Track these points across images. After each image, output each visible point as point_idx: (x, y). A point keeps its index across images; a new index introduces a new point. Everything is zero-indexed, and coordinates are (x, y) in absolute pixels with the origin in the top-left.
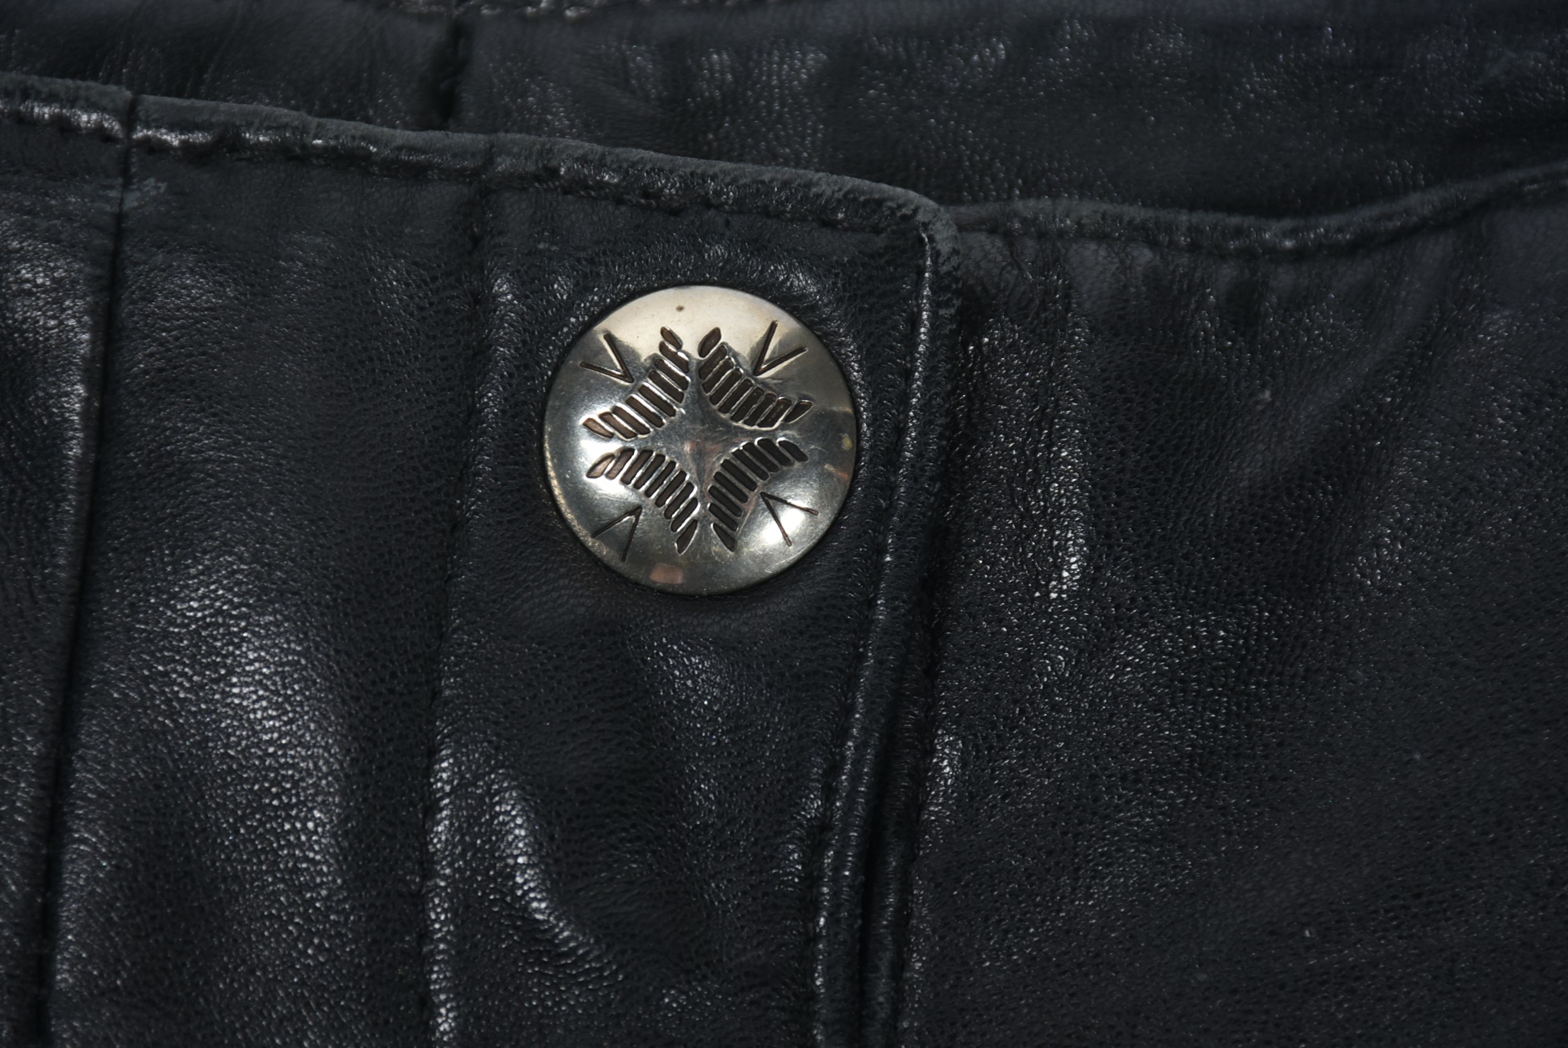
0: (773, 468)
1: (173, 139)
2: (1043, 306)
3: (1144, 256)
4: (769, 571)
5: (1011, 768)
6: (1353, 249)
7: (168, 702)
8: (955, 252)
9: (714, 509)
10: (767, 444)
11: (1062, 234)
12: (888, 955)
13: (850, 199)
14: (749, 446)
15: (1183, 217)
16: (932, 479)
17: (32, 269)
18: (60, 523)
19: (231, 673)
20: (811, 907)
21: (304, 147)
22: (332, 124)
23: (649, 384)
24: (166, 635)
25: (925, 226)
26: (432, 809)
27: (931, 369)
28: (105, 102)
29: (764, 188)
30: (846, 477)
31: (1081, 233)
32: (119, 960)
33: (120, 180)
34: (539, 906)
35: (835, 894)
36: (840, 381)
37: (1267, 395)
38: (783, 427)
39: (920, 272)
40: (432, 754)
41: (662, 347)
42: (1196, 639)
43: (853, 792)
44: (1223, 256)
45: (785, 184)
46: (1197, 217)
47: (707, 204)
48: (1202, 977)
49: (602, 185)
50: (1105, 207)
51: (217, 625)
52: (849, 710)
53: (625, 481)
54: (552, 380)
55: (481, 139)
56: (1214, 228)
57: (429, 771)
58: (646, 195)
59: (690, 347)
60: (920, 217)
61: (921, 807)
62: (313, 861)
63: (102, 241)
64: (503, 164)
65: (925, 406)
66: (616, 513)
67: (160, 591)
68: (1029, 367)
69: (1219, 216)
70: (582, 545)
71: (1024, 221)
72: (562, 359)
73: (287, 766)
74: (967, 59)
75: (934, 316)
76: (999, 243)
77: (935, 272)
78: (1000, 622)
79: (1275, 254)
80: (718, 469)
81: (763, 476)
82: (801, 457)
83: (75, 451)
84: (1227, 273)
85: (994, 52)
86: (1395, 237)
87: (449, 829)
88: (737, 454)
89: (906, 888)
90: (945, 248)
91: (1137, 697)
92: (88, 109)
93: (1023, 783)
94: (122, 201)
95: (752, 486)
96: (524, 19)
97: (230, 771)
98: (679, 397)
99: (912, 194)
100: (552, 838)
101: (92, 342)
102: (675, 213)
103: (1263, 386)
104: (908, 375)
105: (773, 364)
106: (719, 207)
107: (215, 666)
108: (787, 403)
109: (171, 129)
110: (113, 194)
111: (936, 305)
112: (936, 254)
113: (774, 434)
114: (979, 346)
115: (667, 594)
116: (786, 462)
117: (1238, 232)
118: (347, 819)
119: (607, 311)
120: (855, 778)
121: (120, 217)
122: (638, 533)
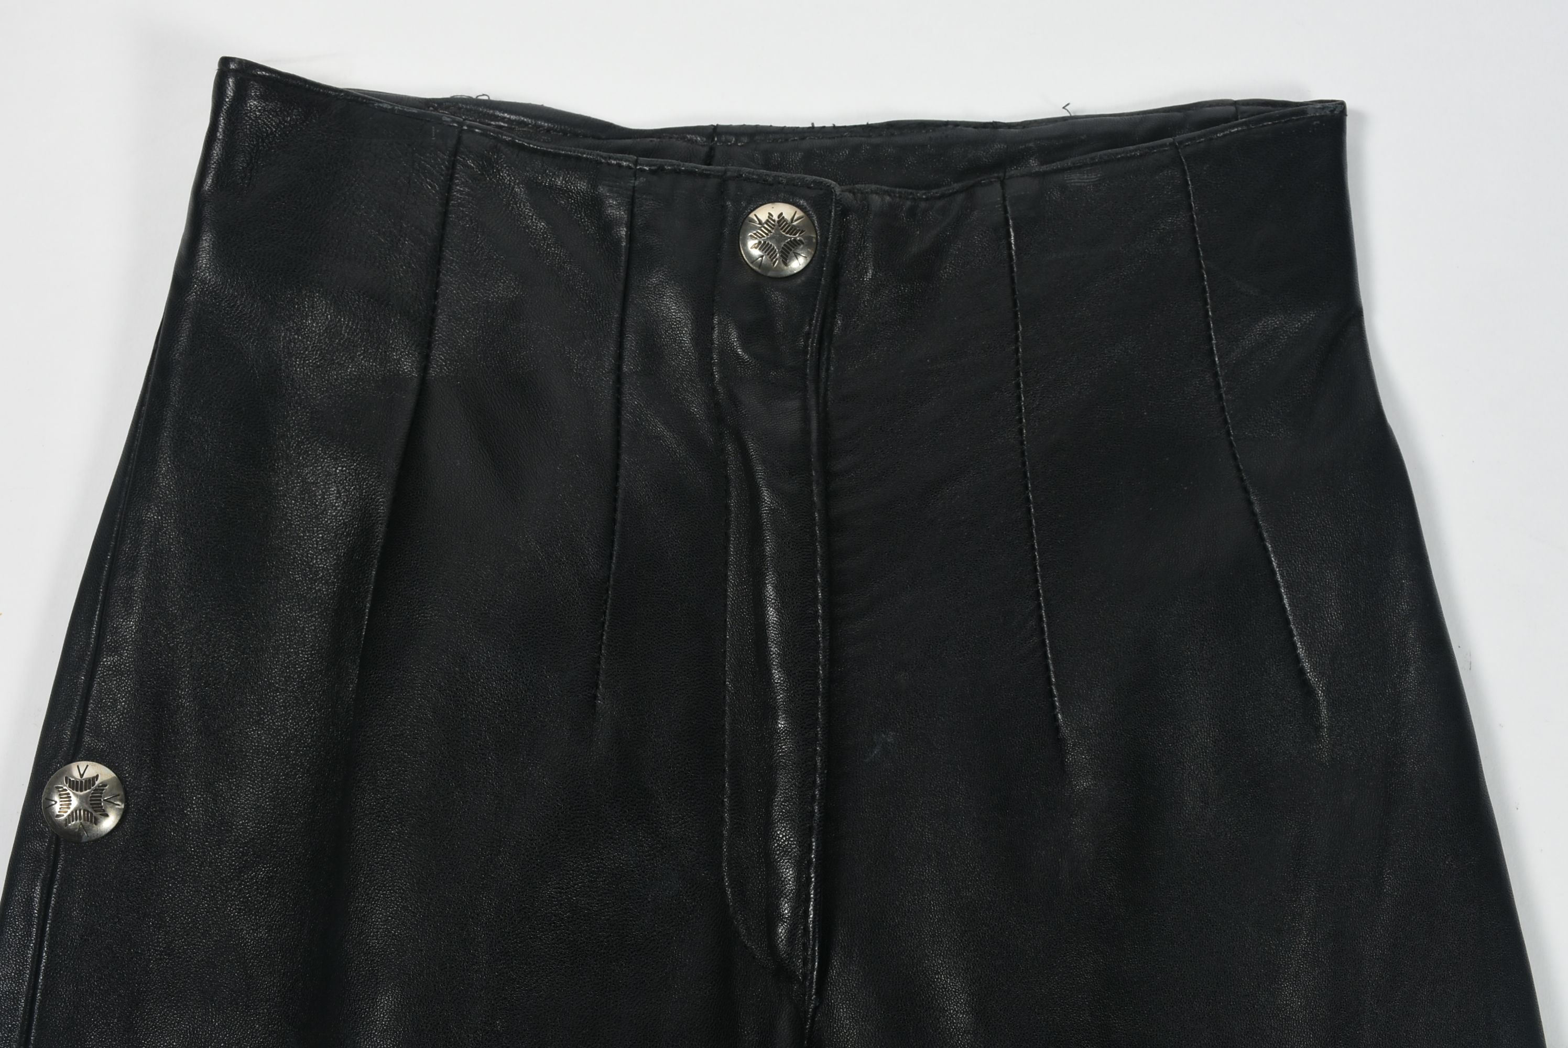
0: (796, 246)
1: (647, 168)
2: (862, 210)
3: (888, 198)
4: (795, 272)
5: (855, 321)
6: (940, 198)
7: (649, 303)
8: (840, 194)
9: (781, 256)
10: (795, 240)
11: (867, 193)
12: (825, 366)
13: (814, 182)
14: (790, 241)
15: (898, 190)
16: (835, 250)
17: (612, 200)
18: (621, 262)
19: (664, 295)
20: (806, 353)
21: (680, 170)
22: (687, 164)
23: (765, 226)
24: (647, 287)
25: (833, 188)
26: (713, 328)
27: (835, 223)
28: (630, 159)
29: (794, 179)
30: (813, 252)
31: (872, 192)
32: (638, 365)
33: (634, 178)
34: (740, 351)
35: (812, 350)
36: (812, 226)
37: (918, 232)
38: (799, 236)
39: (832, 200)
40: (713, 315)
41: (769, 217)
42: (901, 290)
43: (816, 325)
44: (908, 199)
45: (798, 178)
46: (901, 190)
47: (779, 183)
48: (902, 371)
49: (753, 179)
50: (878, 186)
51: (660, 284)
52: (815, 305)
53: (760, 249)
54: (741, 226)
55: (723, 168)
56: (905, 192)
57: (713, 319)
58: (764, 181)
59: (775, 217)
60: (832, 186)
61: (833, 331)
62: (684, 341)
63: (630, 193)
64: (729, 174)
65: (833, 232)
66: (757, 257)
67: (646, 277)
68: (859, 224)
69: (905, 190)
70: (749, 266)
71: (858, 189)
72: (744, 221)
73: (678, 318)
74: (839, 154)
75: (835, 210)
76: (851, 195)
77: (836, 199)
78: (852, 286)
79: (921, 199)
80: (782, 246)
81: (794, 248)
82: (803, 243)
83: (624, 244)
84: (909, 203)
85: (846, 152)
86: (950, 195)
87: (718, 332)
88: (787, 242)
89: (829, 351)
90: (838, 193)
91: (885, 304)
92: (625, 161)
93: (858, 325)
94: (634, 183)
95: (791, 250)
96: (727, 145)
97: (664, 319)
98: (773, 229)
99: (830, 181)
100: (743, 334)
101: (628, 217)
102: (771, 185)
103: (917, 230)
104: (829, 224)
105: (796, 220)
106: (782, 184)
107: (660, 294)
108: (799, 230)
109: (646, 166)
110: (632, 181)
111: (836, 207)
112: (836, 195)
113: (796, 238)
114: (847, 219)
115: (770, 277)
116: (799, 244)
117: (911, 193)
118: (693, 329)
119: (754, 209)
120: (817, 321)
121: (634, 187)
122: (763, 262)
